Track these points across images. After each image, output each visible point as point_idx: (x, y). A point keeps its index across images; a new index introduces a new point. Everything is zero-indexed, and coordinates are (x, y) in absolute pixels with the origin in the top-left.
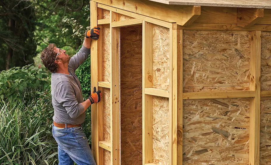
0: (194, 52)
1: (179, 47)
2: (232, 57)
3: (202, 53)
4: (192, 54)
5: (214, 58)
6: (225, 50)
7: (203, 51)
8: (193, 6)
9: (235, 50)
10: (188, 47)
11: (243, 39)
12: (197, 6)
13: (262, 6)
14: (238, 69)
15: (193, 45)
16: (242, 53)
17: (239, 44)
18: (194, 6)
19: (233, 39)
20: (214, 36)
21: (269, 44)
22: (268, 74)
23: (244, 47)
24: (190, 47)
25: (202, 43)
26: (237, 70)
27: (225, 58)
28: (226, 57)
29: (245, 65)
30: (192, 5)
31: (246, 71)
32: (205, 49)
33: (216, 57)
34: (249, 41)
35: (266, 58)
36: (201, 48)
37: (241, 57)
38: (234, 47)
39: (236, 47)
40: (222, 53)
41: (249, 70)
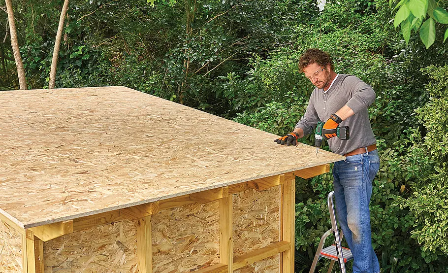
0: (60, 261)
1: (39, 266)
2: (113, 253)
3: (71, 259)
4: (57, 264)
5: (89, 261)
6: (104, 246)
7: (73, 256)
8: (62, 221)
9: (117, 244)
10: (52, 256)
11: (127, 225)
12: (67, 222)
13: (157, 198)
14: (122, 267)
15: (59, 252)
16: (126, 245)
17: (122, 234)
18: (64, 222)
19: (114, 229)
20: (88, 231)
21: (159, 224)
22: (160, 263)
23: (129, 235)
24: (54, 256)
25: (71, 246)
26: (121, 269)
27: (104, 258)
28: (106, 255)
29: (131, 260)
30: (60, 221)
31: (132, 268)
32: (76, 252)
33: (92, 260)
34: (135, 226)
35: (157, 243)
36: (70, 252)
37: (125, 251)
38: (115, 239)
39: (118, 239)
40: (99, 252)
41: (137, 265)
